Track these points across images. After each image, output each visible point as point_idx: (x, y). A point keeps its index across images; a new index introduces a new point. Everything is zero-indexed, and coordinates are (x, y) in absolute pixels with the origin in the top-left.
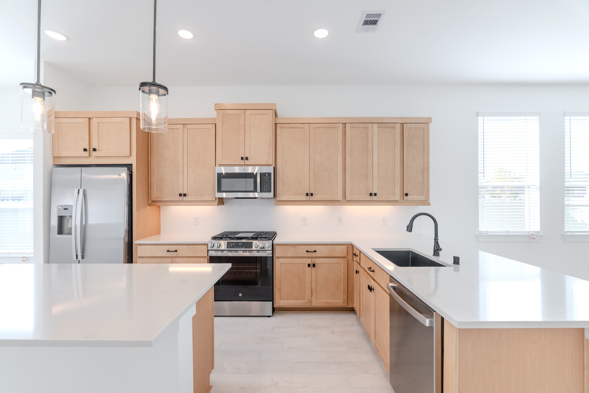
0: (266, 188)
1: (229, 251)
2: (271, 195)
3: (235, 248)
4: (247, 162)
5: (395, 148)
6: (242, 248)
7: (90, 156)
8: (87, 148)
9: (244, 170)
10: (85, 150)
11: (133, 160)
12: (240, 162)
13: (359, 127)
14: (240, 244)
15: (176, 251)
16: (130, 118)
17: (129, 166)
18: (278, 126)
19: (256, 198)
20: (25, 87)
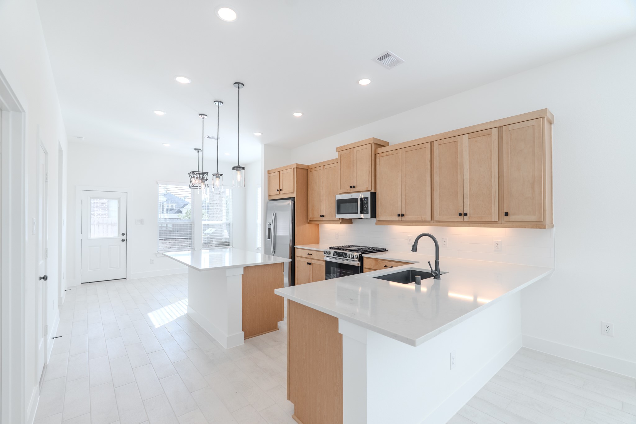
0: (365, 210)
1: (336, 258)
2: (369, 215)
3: (337, 256)
4: (354, 190)
5: (491, 158)
6: (341, 257)
7: (280, 193)
8: (279, 189)
9: (352, 196)
10: (278, 190)
11: (294, 195)
12: (350, 190)
13: (447, 142)
14: (340, 254)
15: (312, 254)
16: (294, 168)
17: (293, 199)
18: (378, 155)
19: (362, 218)
20: (213, 175)
